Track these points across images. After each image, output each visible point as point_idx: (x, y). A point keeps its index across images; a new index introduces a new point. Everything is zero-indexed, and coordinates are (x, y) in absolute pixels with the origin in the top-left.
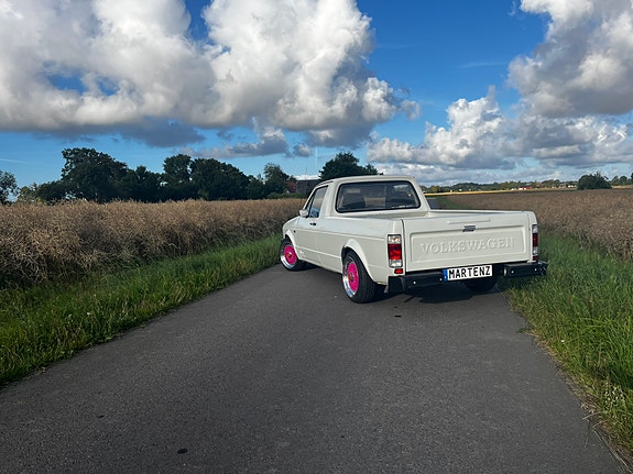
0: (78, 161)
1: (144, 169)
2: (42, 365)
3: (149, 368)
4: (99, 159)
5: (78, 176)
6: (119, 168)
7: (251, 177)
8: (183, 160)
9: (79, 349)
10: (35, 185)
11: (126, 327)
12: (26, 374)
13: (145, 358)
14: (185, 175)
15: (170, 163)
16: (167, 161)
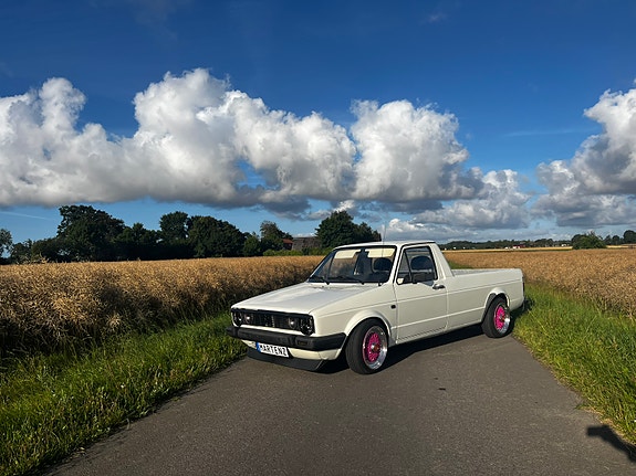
0: (75, 218)
1: (141, 226)
2: (80, 446)
3: (195, 449)
4: (96, 216)
5: (74, 233)
6: (117, 225)
7: (247, 234)
8: (180, 217)
9: (116, 427)
10: (30, 242)
11: (160, 400)
12: (66, 456)
13: (189, 438)
14: (182, 232)
15: (167, 221)
16: (164, 218)
